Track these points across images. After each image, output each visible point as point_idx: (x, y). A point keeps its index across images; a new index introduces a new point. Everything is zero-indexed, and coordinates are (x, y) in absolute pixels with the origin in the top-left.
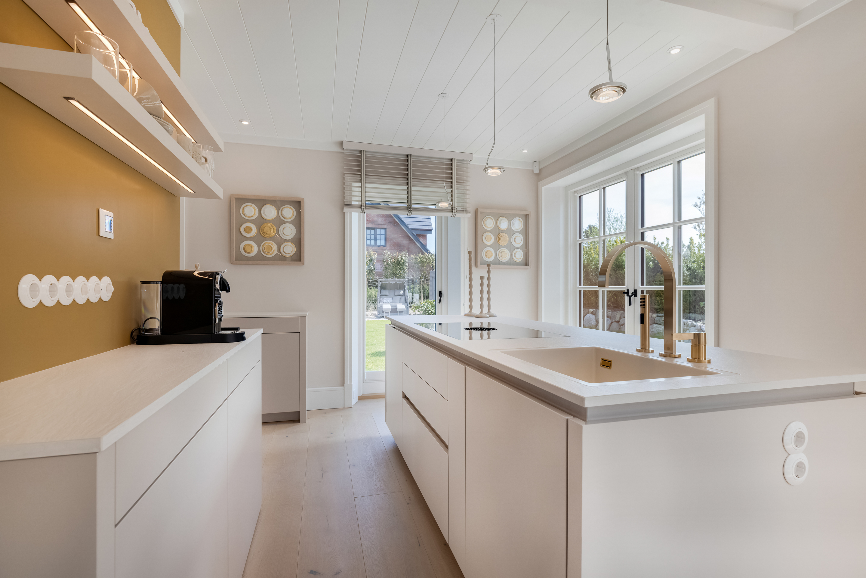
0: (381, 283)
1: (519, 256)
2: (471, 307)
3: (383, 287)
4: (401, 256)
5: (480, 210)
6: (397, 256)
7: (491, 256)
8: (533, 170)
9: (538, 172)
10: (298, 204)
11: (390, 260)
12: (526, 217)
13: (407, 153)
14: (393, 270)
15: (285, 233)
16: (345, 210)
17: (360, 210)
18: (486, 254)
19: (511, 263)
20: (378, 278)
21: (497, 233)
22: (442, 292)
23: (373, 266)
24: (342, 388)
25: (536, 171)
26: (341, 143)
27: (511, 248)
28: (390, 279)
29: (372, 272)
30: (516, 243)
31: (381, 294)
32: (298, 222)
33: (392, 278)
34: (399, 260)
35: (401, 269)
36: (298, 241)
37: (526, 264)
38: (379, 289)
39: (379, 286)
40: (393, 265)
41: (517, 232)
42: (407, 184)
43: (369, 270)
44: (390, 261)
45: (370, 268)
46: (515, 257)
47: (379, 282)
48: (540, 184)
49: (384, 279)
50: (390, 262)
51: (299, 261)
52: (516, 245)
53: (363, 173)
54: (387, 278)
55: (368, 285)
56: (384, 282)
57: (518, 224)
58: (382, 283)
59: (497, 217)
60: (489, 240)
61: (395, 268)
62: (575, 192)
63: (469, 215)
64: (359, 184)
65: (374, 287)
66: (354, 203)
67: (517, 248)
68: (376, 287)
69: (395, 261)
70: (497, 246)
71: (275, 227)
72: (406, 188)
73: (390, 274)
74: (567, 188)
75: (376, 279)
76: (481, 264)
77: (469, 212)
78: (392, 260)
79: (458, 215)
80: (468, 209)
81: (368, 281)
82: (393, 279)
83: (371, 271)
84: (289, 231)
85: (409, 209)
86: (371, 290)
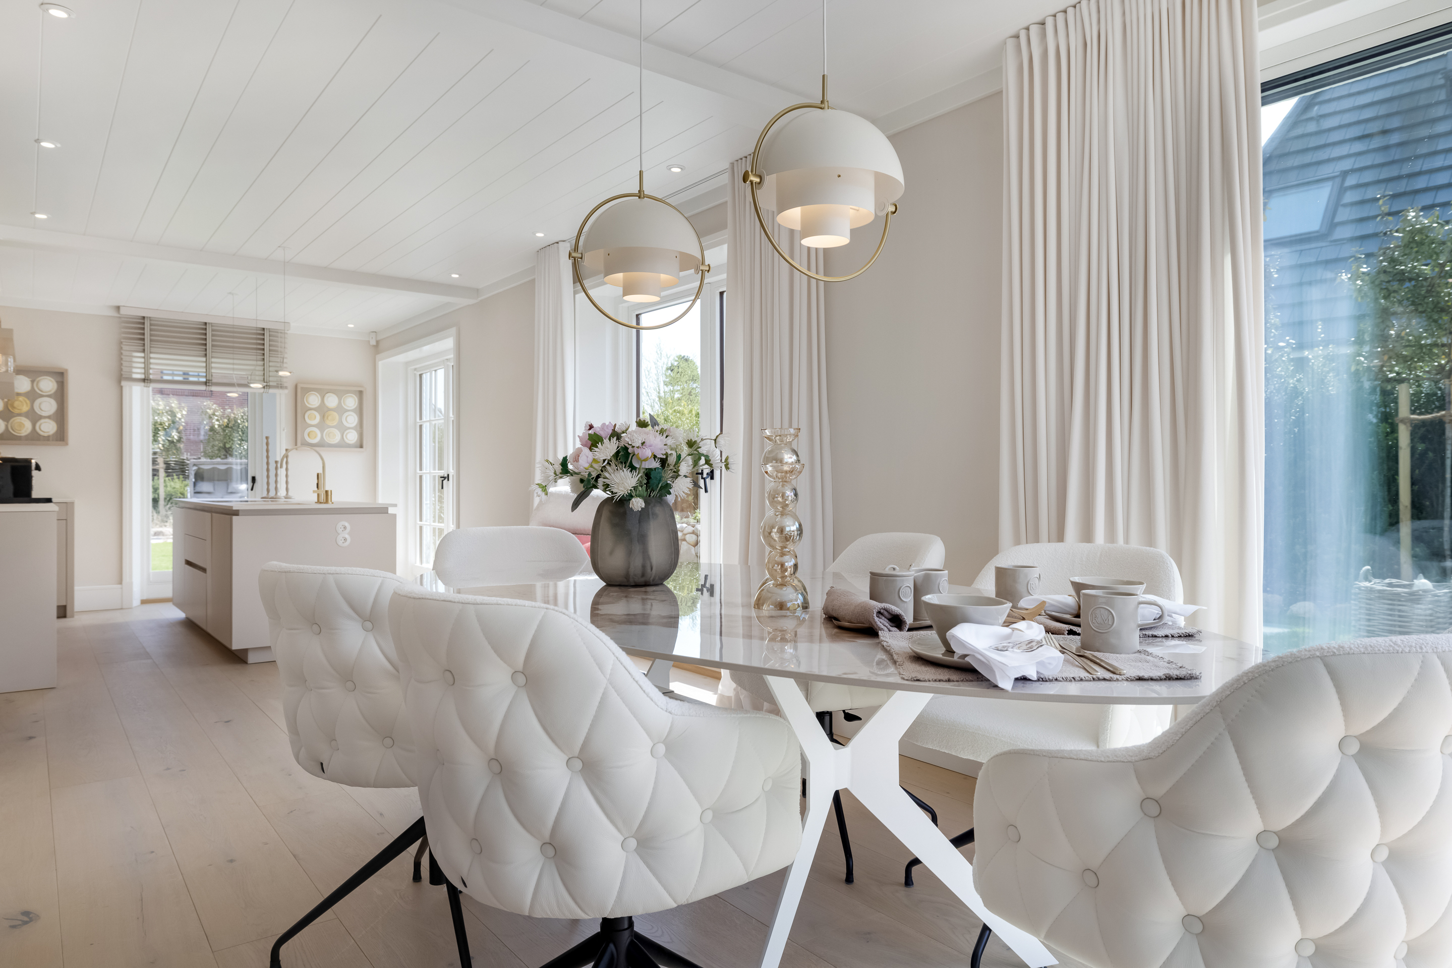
0: (195, 468)
1: (352, 437)
2: (268, 491)
3: (200, 477)
4: (242, 414)
5: (299, 386)
6: (234, 414)
7: (315, 437)
8: (369, 341)
9: (375, 344)
10: (60, 376)
11: (217, 420)
12: (360, 394)
13: (205, 321)
14: (225, 441)
15: (43, 409)
16: (123, 383)
17: (142, 384)
18: (309, 435)
19: (342, 445)
20: (189, 457)
21: (323, 410)
22: (257, 478)
23: (177, 434)
24: (119, 586)
25: (373, 343)
26: (118, 308)
27: (343, 429)
28: (219, 460)
29: (175, 446)
30: (347, 422)
31: (196, 491)
32: (61, 396)
33: (222, 459)
34: (239, 421)
35: (243, 440)
36: (60, 417)
37: (361, 447)
38: (192, 480)
39: (190, 475)
40: (224, 431)
41: (349, 411)
42: (206, 355)
43: (168, 440)
44: (217, 423)
45: (170, 437)
46: (346, 438)
47: (190, 466)
48: (378, 357)
49: (203, 460)
50: (216, 426)
51: (60, 441)
52: (348, 425)
53: (147, 342)
54: (211, 457)
55: (166, 472)
56: (202, 467)
57: (351, 402)
58: (199, 469)
59: (323, 393)
60: (314, 419)
61: (229, 438)
62: (415, 369)
63: (286, 391)
64: (142, 355)
65: (181, 476)
66: (135, 376)
67: (349, 428)
68: (186, 477)
69: (228, 424)
70: (321, 426)
71: (28, 402)
72: (204, 359)
73: (219, 450)
74: (407, 364)
75: (184, 459)
76: (302, 444)
77: (286, 388)
78: (223, 421)
79: (271, 391)
80: (285, 385)
81: (165, 463)
82: (225, 461)
83: (171, 442)
84: (48, 406)
85: (208, 384)
86: (172, 484)
